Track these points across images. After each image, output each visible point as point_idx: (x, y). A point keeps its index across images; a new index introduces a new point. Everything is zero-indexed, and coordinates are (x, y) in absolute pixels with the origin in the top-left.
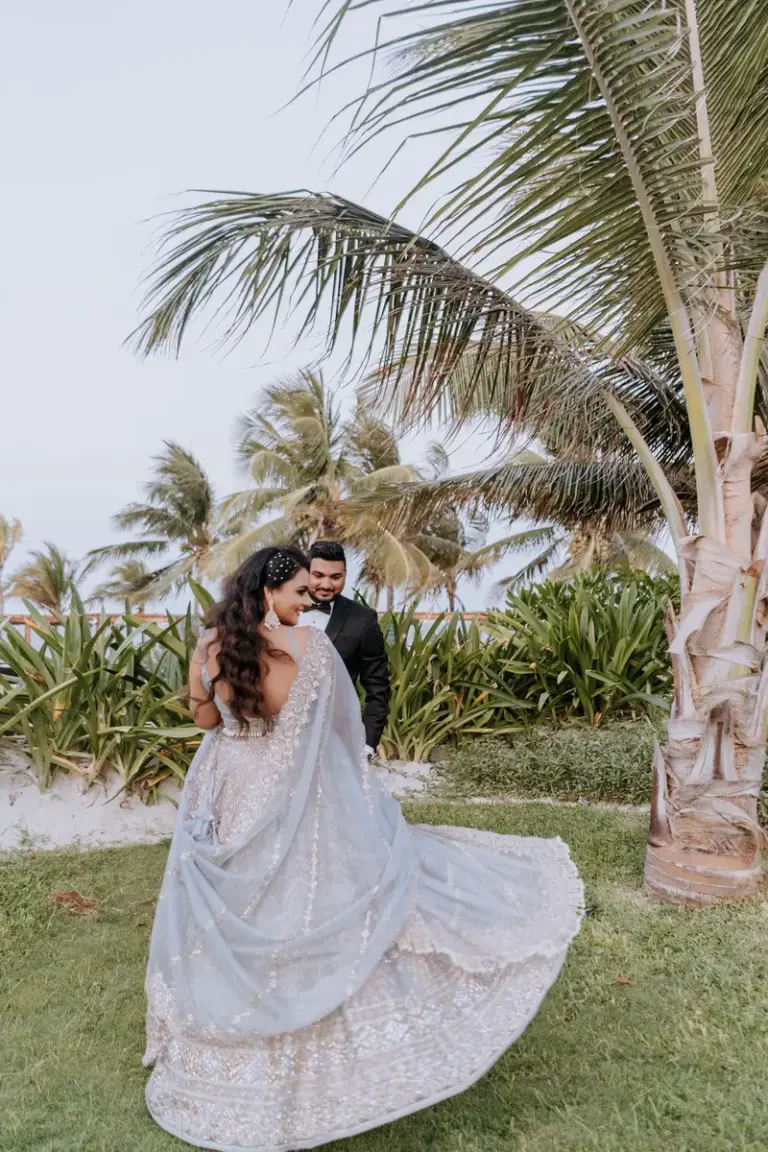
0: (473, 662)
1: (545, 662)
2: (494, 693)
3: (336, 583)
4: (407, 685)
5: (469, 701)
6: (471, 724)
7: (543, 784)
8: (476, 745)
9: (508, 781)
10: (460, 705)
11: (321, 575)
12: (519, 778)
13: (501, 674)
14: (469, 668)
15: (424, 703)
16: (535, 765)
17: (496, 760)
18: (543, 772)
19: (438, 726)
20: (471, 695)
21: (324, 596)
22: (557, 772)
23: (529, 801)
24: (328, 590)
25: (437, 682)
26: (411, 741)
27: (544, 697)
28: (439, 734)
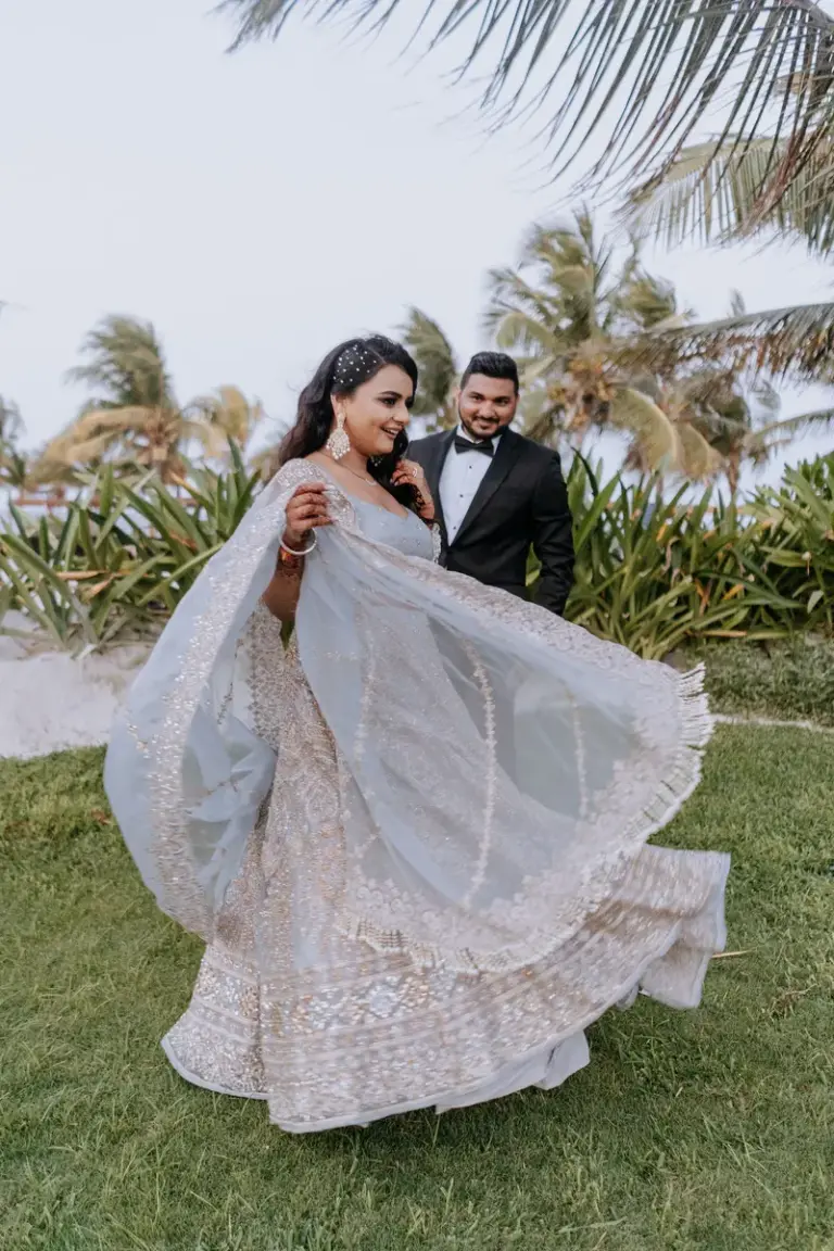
0: (725, 547)
1: (824, 553)
2: (750, 588)
3: (502, 410)
4: (634, 573)
5: (717, 594)
6: (717, 625)
7: (801, 704)
8: (720, 652)
9: (757, 697)
10: (705, 600)
11: (479, 397)
12: (771, 694)
13: (765, 566)
14: (720, 555)
15: (658, 595)
16: (794, 679)
17: (744, 671)
18: (804, 689)
19: (674, 626)
20: (720, 588)
21: (484, 428)
22: (822, 690)
23: (781, 723)
24: (490, 420)
25: (676, 572)
26: (638, 642)
27: (816, 596)
28: (673, 636)
